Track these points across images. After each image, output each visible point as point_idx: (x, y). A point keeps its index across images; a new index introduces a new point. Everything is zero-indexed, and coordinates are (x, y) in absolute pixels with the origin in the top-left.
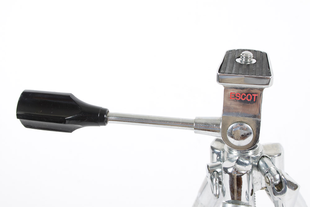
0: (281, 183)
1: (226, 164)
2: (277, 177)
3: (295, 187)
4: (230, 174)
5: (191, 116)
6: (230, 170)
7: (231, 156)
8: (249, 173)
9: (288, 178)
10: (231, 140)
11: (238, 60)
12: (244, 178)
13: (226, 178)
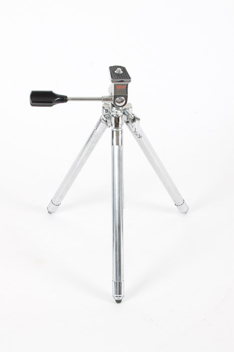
0: (134, 118)
1: (112, 114)
2: (133, 116)
3: (139, 119)
4: (115, 117)
5: (100, 96)
6: (115, 116)
7: (113, 110)
8: (122, 116)
9: (137, 117)
10: (117, 104)
11: (116, 72)
12: (120, 118)
13: (113, 119)
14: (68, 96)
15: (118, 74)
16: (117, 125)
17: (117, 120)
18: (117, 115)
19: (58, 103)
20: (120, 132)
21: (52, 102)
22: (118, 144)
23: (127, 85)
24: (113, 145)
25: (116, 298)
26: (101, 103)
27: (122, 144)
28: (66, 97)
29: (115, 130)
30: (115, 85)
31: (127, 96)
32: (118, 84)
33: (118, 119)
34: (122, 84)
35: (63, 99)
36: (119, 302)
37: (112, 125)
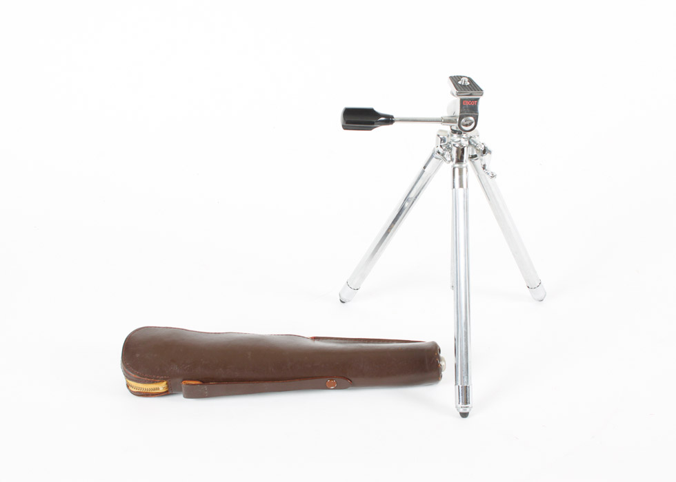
0: (485, 150)
1: (453, 143)
2: (483, 146)
3: (492, 151)
4: (458, 148)
5: (438, 116)
6: (457, 146)
7: (453, 138)
8: (468, 147)
9: (488, 148)
10: (463, 128)
11: (460, 82)
12: (465, 149)
13: (454, 149)
14: (396, 116)
15: (464, 86)
16: (460, 160)
17: (461, 152)
18: (460, 144)
19: (381, 125)
20: (464, 170)
21: (373, 123)
22: (461, 186)
23: (477, 99)
24: (454, 187)
25: (462, 410)
26: (439, 126)
27: (467, 187)
28: (392, 117)
29: (457, 165)
30: (462, 101)
31: (477, 116)
32: (465, 99)
33: (463, 150)
34: (469, 99)
35: (389, 120)
36: (464, 415)
37: (452, 160)
